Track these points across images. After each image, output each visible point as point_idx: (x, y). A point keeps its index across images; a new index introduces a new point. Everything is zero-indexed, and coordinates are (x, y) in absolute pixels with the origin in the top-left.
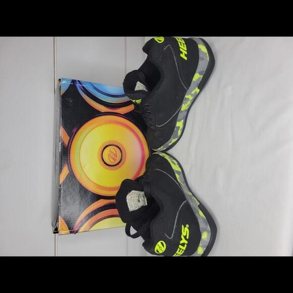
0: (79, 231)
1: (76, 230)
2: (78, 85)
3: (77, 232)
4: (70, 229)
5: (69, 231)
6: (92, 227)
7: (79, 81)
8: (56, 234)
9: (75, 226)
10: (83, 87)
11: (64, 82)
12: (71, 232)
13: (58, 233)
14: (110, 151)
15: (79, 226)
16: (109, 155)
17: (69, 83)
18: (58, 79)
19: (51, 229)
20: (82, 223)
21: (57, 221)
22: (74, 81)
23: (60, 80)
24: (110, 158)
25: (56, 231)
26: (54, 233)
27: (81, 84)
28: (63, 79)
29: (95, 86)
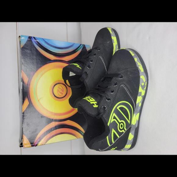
0: (38, 145)
1: (36, 144)
2: (33, 40)
3: (36, 145)
4: (31, 144)
5: (30, 145)
6: (47, 141)
7: (34, 37)
8: (22, 148)
9: (35, 141)
10: (37, 42)
11: (23, 38)
12: (32, 146)
13: (22, 146)
14: (59, 88)
15: (38, 141)
16: (58, 91)
17: (27, 39)
18: (18, 36)
19: (19, 144)
20: (40, 139)
21: (22, 138)
22: (30, 38)
23: (20, 36)
24: (59, 93)
26: (20, 147)
27: (36, 39)
28: (22, 36)
29: (46, 41)
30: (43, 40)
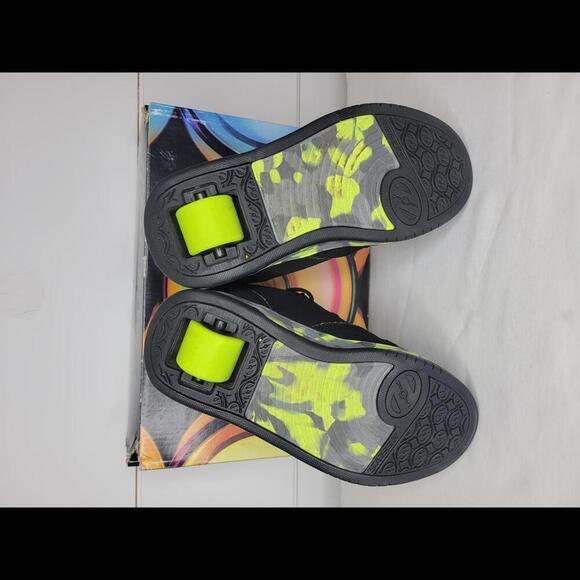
0: (187, 464)
1: (179, 459)
2: (188, 120)
3: (181, 464)
4: (165, 457)
5: (162, 462)
6: (214, 454)
7: (190, 111)
8: (134, 468)
9: (178, 451)
10: (199, 124)
11: (156, 112)
12: (167, 465)
13: (137, 464)
15: (186, 451)
17: (169, 116)
18: (142, 105)
19: (124, 456)
20: (193, 445)
21: (137, 438)
22: (178, 111)
23: (147, 107)
25: (134, 461)
26: (130, 465)
27: (196, 118)
28: (155, 106)
29: (227, 122)
30: (220, 118)
